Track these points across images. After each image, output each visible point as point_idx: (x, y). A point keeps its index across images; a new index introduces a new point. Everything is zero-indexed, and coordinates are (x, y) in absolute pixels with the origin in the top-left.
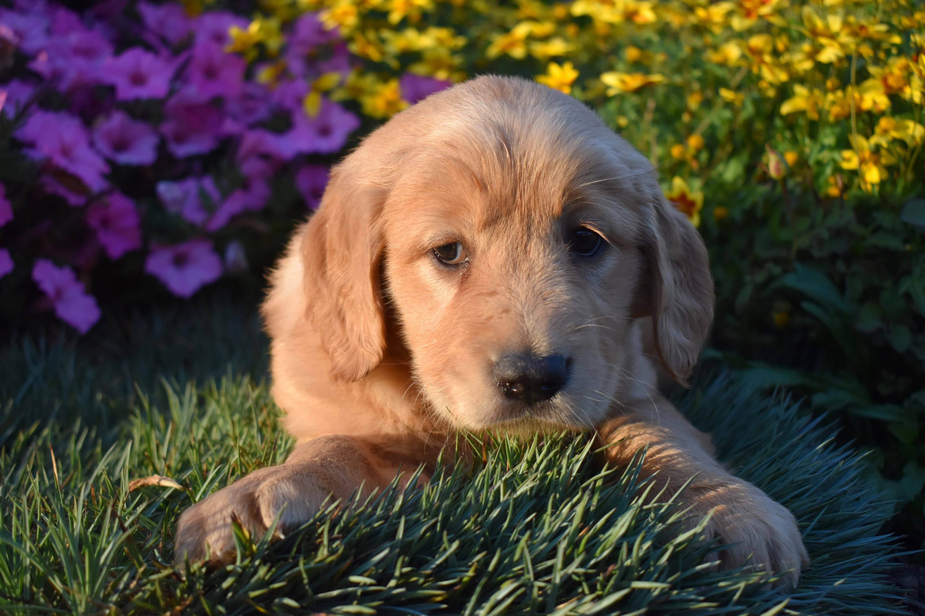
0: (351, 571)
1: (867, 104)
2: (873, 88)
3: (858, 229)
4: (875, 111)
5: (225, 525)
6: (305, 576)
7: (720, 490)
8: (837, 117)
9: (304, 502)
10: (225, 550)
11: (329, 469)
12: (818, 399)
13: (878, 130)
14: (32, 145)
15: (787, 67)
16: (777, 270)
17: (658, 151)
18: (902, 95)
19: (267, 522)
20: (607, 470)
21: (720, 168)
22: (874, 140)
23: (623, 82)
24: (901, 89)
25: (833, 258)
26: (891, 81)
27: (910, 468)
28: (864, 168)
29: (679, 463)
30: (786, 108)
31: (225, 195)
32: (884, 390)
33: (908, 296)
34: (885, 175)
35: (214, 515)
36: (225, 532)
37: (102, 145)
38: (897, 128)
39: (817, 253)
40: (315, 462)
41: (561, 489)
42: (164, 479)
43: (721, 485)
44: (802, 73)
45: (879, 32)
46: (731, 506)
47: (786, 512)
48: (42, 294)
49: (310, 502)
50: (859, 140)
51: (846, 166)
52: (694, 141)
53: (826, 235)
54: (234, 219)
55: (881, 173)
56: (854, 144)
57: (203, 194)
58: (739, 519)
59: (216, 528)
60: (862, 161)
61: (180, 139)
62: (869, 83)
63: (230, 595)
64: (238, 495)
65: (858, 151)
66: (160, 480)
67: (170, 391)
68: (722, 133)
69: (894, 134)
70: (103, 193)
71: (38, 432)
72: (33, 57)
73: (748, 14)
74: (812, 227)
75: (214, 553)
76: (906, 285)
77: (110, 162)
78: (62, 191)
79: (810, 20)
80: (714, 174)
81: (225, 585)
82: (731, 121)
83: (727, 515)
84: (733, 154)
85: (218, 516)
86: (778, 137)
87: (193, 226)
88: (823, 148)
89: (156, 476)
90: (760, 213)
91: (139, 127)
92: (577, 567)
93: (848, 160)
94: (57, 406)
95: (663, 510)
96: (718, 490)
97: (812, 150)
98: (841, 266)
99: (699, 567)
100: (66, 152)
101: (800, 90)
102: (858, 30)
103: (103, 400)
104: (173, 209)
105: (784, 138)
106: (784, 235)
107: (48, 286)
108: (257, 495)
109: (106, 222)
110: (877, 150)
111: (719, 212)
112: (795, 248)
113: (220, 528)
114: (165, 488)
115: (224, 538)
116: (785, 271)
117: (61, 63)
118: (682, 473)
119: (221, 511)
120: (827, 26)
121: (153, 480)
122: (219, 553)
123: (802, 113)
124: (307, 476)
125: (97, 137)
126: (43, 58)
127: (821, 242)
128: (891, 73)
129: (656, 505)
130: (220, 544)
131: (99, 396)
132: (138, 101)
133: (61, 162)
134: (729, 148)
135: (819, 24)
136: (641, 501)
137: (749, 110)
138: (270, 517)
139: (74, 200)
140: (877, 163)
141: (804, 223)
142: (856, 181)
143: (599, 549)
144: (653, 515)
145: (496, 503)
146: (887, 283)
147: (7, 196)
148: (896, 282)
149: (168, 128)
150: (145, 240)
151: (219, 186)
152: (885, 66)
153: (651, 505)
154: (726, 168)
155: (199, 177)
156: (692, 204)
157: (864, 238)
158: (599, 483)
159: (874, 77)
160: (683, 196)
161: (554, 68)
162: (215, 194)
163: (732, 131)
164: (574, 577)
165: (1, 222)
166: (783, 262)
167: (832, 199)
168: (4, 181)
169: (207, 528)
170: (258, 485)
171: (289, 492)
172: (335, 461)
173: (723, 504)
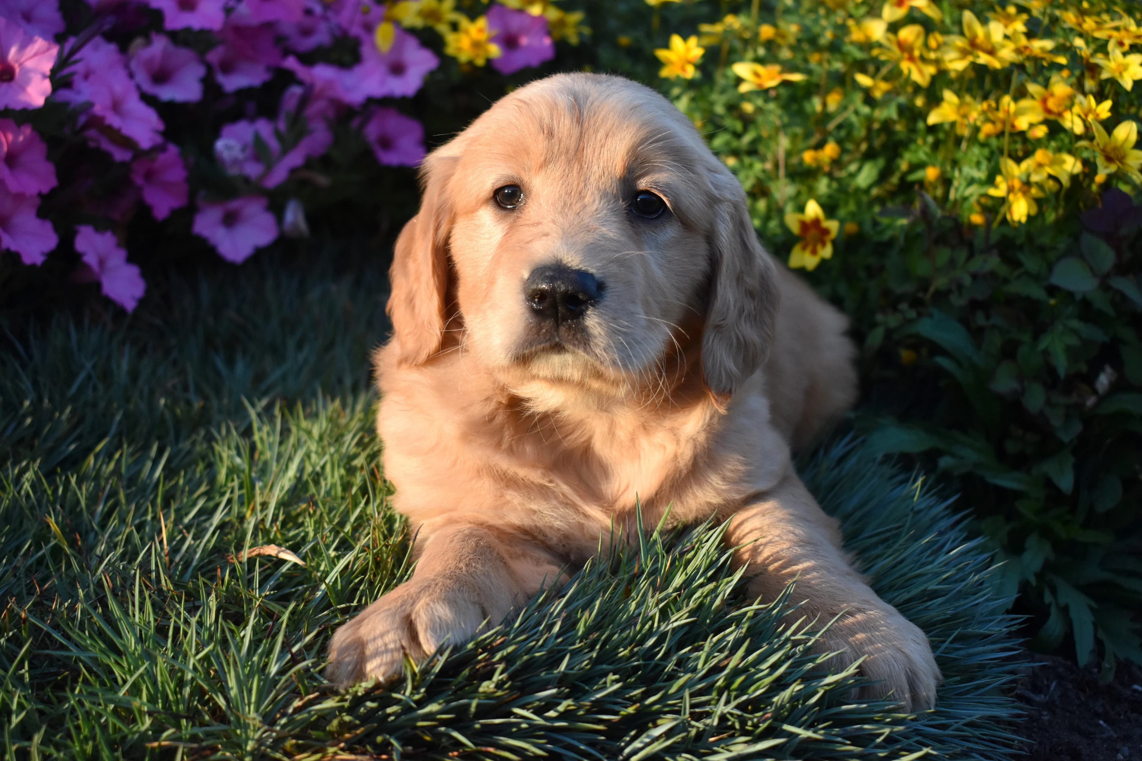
0: (514, 703)
1: (1022, 124)
2: (1031, 110)
4: (1031, 135)
5: (387, 651)
6: (473, 708)
7: (859, 616)
8: (987, 136)
9: (460, 624)
10: (387, 675)
11: (476, 577)
12: (945, 462)
15: (937, 62)
16: (912, 314)
18: (1061, 121)
20: (758, 604)
21: (853, 168)
22: (1023, 168)
23: (757, 74)
24: (1060, 115)
25: (974, 306)
26: (1051, 104)
27: (1032, 542)
28: (1011, 197)
29: (814, 578)
30: (933, 119)
31: (286, 148)
32: (1011, 447)
33: (1046, 353)
34: (1034, 210)
35: (374, 639)
36: (387, 658)
37: (142, 78)
38: (1053, 163)
39: (954, 299)
40: (461, 569)
41: (712, 616)
42: (283, 551)
43: (860, 610)
44: (953, 74)
45: (1043, 49)
46: (870, 635)
47: (920, 633)
48: (87, 267)
49: (465, 624)
50: (1009, 165)
51: (994, 193)
52: (830, 149)
53: (967, 281)
54: (293, 171)
55: (1029, 207)
56: (1006, 170)
57: (259, 142)
58: (879, 650)
59: (376, 654)
60: (1011, 190)
61: (227, 68)
62: (1026, 103)
63: (392, 718)
64: (398, 619)
65: (1007, 178)
66: (279, 552)
67: (252, 414)
68: (859, 131)
69: (1049, 170)
70: (153, 149)
73: (900, 2)
74: (952, 263)
75: (377, 679)
76: (1044, 342)
78: (106, 145)
79: (970, 27)
80: (844, 173)
81: (389, 710)
82: (869, 120)
83: (868, 645)
84: (869, 156)
85: (380, 642)
86: (919, 140)
87: (247, 180)
89: (272, 546)
91: (184, 53)
92: (733, 708)
93: (998, 187)
94: (119, 416)
95: (810, 644)
96: (857, 615)
97: (960, 184)
98: (980, 318)
100: (116, 107)
101: (949, 96)
102: (1022, 49)
103: (166, 405)
105: (925, 142)
106: (923, 268)
107: (91, 259)
108: (413, 617)
109: (149, 175)
110: (1027, 182)
111: (851, 227)
112: (932, 289)
113: (382, 653)
114: (284, 562)
115: (386, 664)
116: (920, 315)
118: (816, 590)
119: (382, 635)
120: (988, 36)
121: (271, 550)
122: (381, 679)
123: (951, 127)
124: (459, 590)
125: (133, 65)
127: (960, 287)
128: (1052, 95)
129: (804, 637)
130: (382, 669)
131: (162, 401)
132: (188, 30)
133: (114, 121)
134: (864, 149)
135: (980, 31)
136: (789, 633)
137: (891, 112)
139: (120, 155)
140: (1026, 194)
141: (943, 255)
142: (1003, 210)
143: (753, 688)
144: (801, 648)
145: (650, 633)
146: (1026, 338)
147: (49, 158)
148: (1036, 337)
149: (214, 56)
150: (192, 195)
151: (278, 134)
152: (1046, 84)
153: (798, 637)
154: (860, 169)
155: (252, 120)
156: (826, 232)
157: (1006, 281)
158: (750, 614)
159: (1033, 97)
160: (816, 222)
161: (676, 41)
162: (274, 144)
163: (869, 129)
164: (728, 716)
165: (45, 189)
166: (918, 304)
167: (973, 227)
168: (42, 136)
169: (368, 652)
170: (413, 604)
171: (446, 615)
172: (479, 566)
173: (862, 632)
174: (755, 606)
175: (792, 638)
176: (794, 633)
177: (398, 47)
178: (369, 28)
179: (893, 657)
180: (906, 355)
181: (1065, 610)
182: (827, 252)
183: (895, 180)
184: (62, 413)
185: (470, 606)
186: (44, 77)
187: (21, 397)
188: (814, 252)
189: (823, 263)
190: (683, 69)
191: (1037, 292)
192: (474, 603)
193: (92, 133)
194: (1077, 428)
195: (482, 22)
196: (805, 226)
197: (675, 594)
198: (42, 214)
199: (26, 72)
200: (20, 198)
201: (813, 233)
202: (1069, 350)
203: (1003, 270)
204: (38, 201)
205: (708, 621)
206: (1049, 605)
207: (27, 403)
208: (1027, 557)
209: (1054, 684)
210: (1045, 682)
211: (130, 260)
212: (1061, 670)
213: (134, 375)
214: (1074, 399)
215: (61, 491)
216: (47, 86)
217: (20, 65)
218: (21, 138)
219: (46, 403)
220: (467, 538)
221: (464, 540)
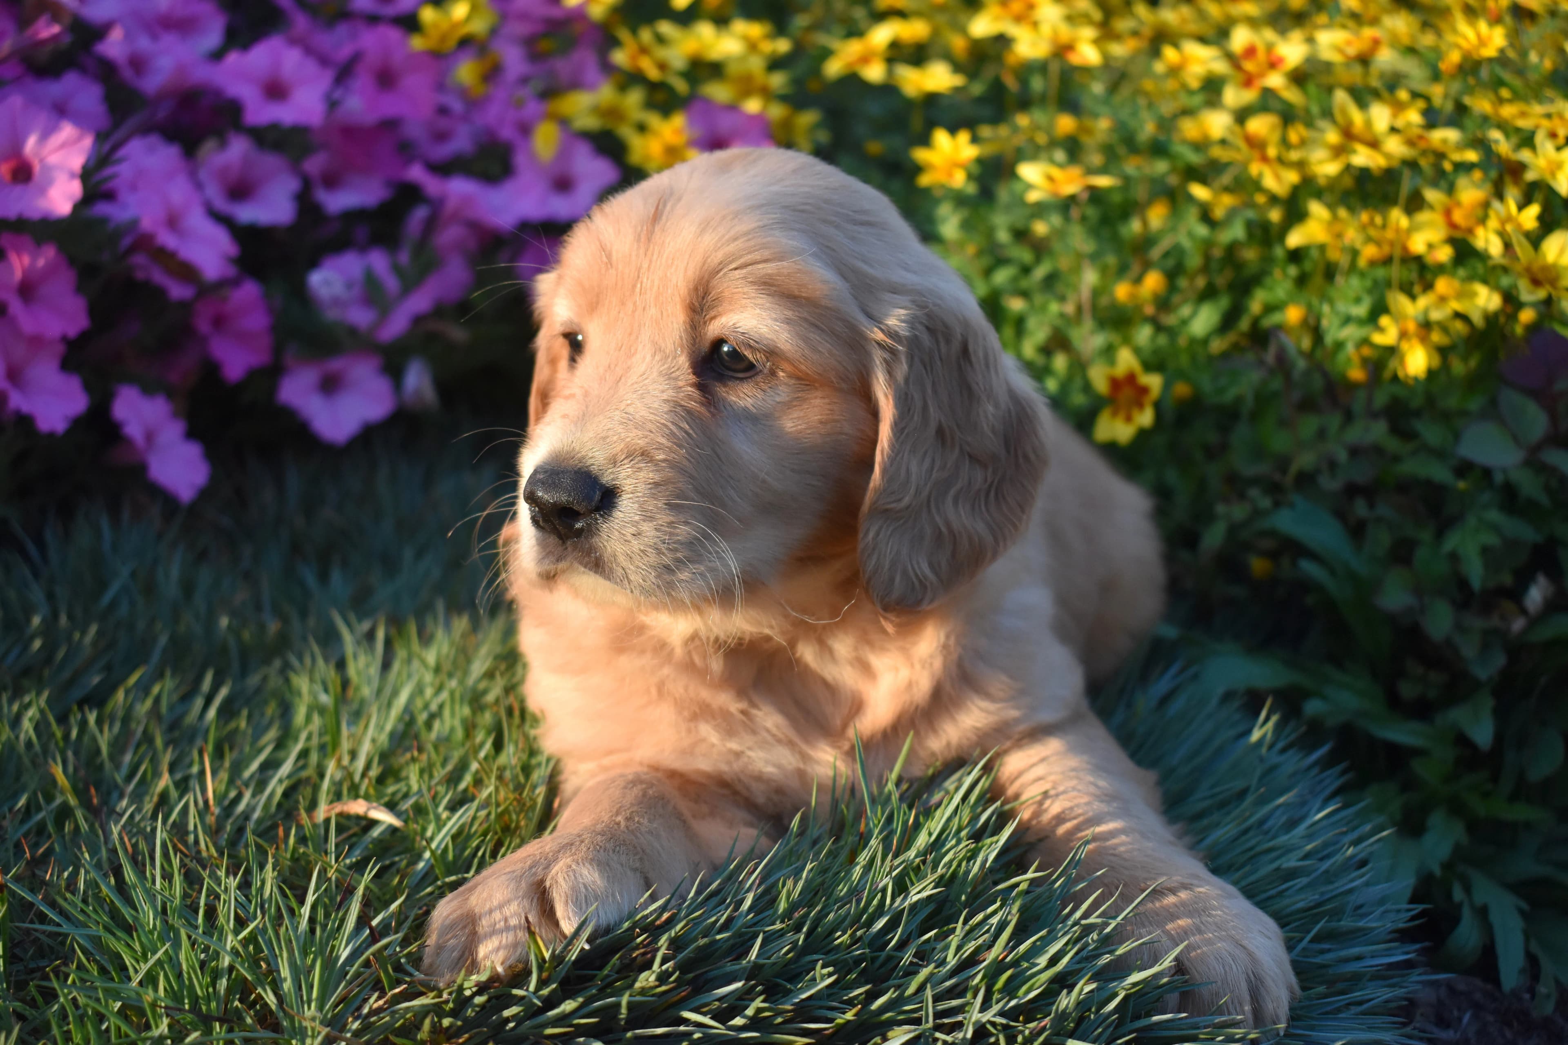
0: (682, 1003)
1: (1418, 244)
2: (1430, 224)
4: (1429, 260)
5: (507, 928)
6: (624, 1010)
7: (1183, 895)
8: (1370, 262)
9: (613, 895)
10: (508, 963)
11: (639, 835)
12: (1313, 707)
15: (1301, 165)
16: (1265, 503)
17: (1091, 277)
18: (1471, 240)
19: (568, 927)
20: (1035, 872)
21: (1185, 311)
22: (1421, 305)
23: (1050, 179)
24: (1470, 231)
25: (1352, 490)
26: (1458, 217)
27: (1437, 819)
28: (1405, 346)
29: (1122, 844)
30: (1294, 239)
31: (409, 288)
32: (1407, 690)
33: (1454, 557)
34: (1436, 362)
35: (491, 911)
36: (507, 938)
37: (213, 191)
38: (1460, 296)
39: (1325, 482)
40: (618, 824)
41: (969, 890)
42: (375, 808)
43: (1185, 887)
44: (1322, 181)
45: (1445, 141)
46: (1197, 921)
47: (1271, 924)
48: (128, 442)
49: (622, 896)
50: (1400, 301)
51: (1379, 340)
52: (1152, 281)
53: (1342, 456)
54: (418, 320)
55: (1430, 357)
56: (1395, 309)
57: (372, 283)
58: (1209, 942)
59: (493, 932)
60: (1403, 335)
61: (331, 181)
62: (1423, 216)
63: (512, 1025)
64: (523, 884)
65: (1398, 318)
66: (369, 809)
67: (346, 633)
68: (1194, 261)
69: (1455, 305)
70: (223, 283)
72: (100, 32)
73: (1248, 81)
74: (1322, 434)
75: (493, 968)
76: (1452, 541)
78: (159, 277)
79: (1344, 112)
81: (508, 1013)
82: (1207, 245)
83: (1194, 935)
84: (1208, 294)
85: (497, 915)
86: (1277, 273)
87: (353, 331)
88: (1347, 319)
89: (361, 802)
90: (1247, 408)
91: (270, 161)
92: (994, 1016)
93: (1384, 331)
94: (163, 639)
95: (1108, 930)
96: (1179, 894)
97: (1331, 324)
98: (1361, 507)
99: (1156, 1018)
100: (173, 222)
101: (1317, 210)
102: (1418, 142)
103: (229, 627)
105: (1285, 276)
106: (1281, 442)
107: (134, 430)
108: (548, 884)
109: (219, 322)
110: (1426, 326)
111: (1182, 390)
112: (1294, 469)
113: (501, 931)
114: (376, 823)
115: (506, 947)
116: (1277, 504)
117: (144, 43)
119: (501, 907)
120: (1368, 124)
121: (358, 807)
122: (500, 969)
123: (1321, 249)
124: (614, 851)
125: (203, 175)
126: (116, 35)
127: (1333, 466)
128: (1458, 204)
129: (1099, 920)
130: (501, 955)
131: (224, 622)
132: (274, 126)
133: (167, 240)
134: (1201, 283)
135: (1357, 117)
136: (1078, 914)
137: (1237, 232)
138: (569, 919)
139: (178, 291)
140: (1424, 339)
141: (1309, 425)
142: (1393, 364)
143: (1024, 988)
144: (1094, 935)
145: (880, 911)
146: (1426, 535)
147: (79, 289)
148: (1440, 534)
149: (314, 165)
150: (278, 351)
151: (397, 269)
152: (1451, 190)
153: (1091, 920)
154: (1194, 314)
155: (363, 249)
156: (1144, 391)
157: (1397, 459)
158: (1023, 886)
159: (1431, 207)
160: (1131, 378)
161: (941, 137)
162: (392, 283)
163: (1207, 258)
164: (989, 1026)
165: (72, 331)
166: (1274, 489)
167: (1352, 387)
168: (72, 261)
169: (480, 930)
170: (547, 867)
171: (594, 882)
172: (645, 821)
173: (1188, 917)
174: (1030, 875)
175: (1083, 922)
176: (1086, 915)
177: (564, 154)
178: (525, 130)
179: (1230, 954)
180: (1258, 565)
181: (1483, 912)
182: (1146, 418)
183: (1244, 324)
184: (84, 632)
185: (629, 873)
186: (72, 175)
187: (28, 611)
188: (1129, 419)
189: (1143, 434)
190: (950, 175)
191: (1440, 473)
192: (635, 870)
193: (139, 259)
194: (1499, 660)
195: (678, 121)
196: (1116, 384)
197: (918, 860)
198: (67, 365)
199: (48, 170)
200: (36, 342)
201: (1127, 393)
202: (1485, 551)
203: (1392, 444)
204: (60, 348)
205: (963, 898)
206: (1460, 906)
207: (36, 621)
208: (1429, 839)
209: (1467, 1018)
210: (1456, 1013)
211: (191, 434)
212: (1478, 996)
213: (188, 588)
214: (1495, 621)
215: (74, 733)
216: (76, 189)
217: (42, 160)
218: (41, 262)
219: (63, 620)
220: (631, 785)
221: (625, 788)
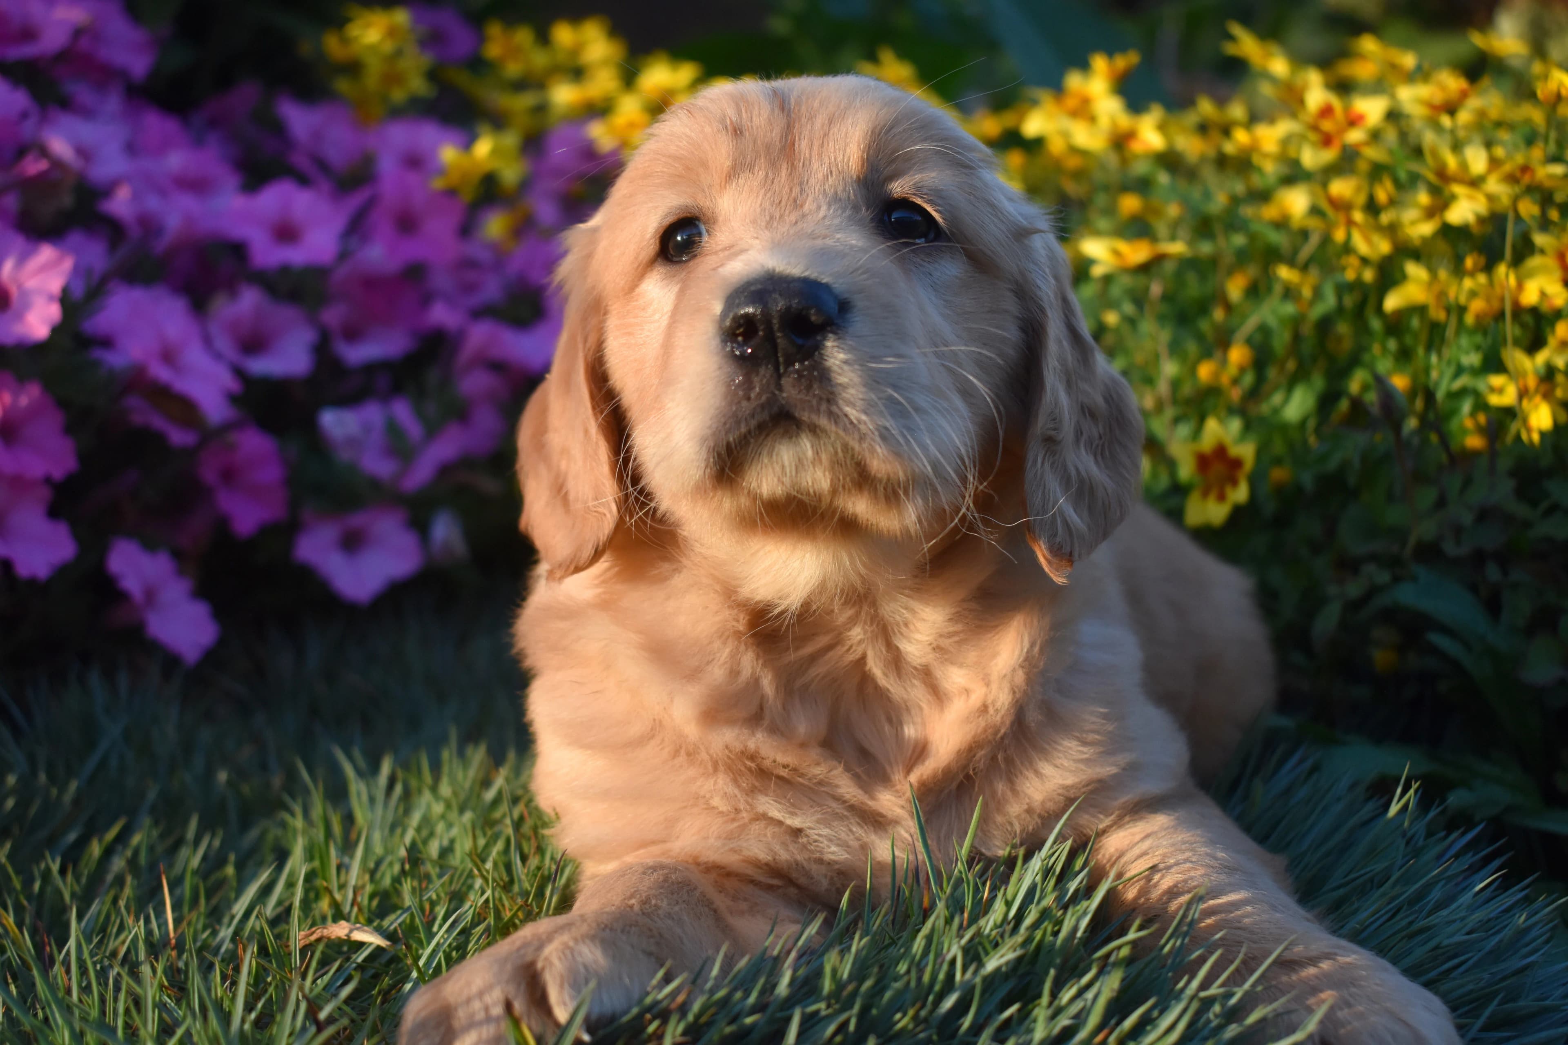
1: (1530, 296)
2: (1543, 270)
3: (1521, 510)
4: (1545, 308)
5: (488, 1019)
7: (1325, 965)
8: (1478, 317)
9: (620, 978)
11: (656, 919)
12: (1459, 797)
13: (1552, 342)
14: (107, 342)
15: (1392, 230)
16: (1383, 577)
17: (1170, 368)
19: (562, 1015)
20: (1139, 930)
21: (1277, 398)
22: (1541, 357)
23: (1116, 253)
25: (1479, 558)
28: (1527, 405)
29: (1248, 915)
30: (1392, 302)
31: (432, 432)
34: (1562, 417)
35: (469, 1001)
37: (224, 344)
39: (1450, 548)
40: (631, 907)
42: (357, 929)
43: (1328, 956)
44: (1417, 243)
45: (1551, 177)
46: (1346, 994)
48: (123, 597)
50: (1517, 358)
51: (1495, 400)
52: (1238, 355)
53: (1467, 519)
54: (445, 470)
55: (1554, 413)
56: (1509, 365)
57: (393, 429)
58: (1361, 1016)
59: (472, 1025)
60: (1523, 394)
61: (352, 334)
62: (1535, 261)
64: (509, 967)
65: (1516, 376)
66: (351, 931)
67: (349, 771)
68: (1281, 341)
70: (227, 427)
71: (122, 838)
72: (107, 191)
73: (1327, 141)
74: (1441, 503)
77: (239, 373)
78: (158, 422)
79: (1435, 154)
80: (1265, 408)
82: (1296, 322)
83: (1341, 1009)
84: (1300, 376)
85: (477, 1005)
86: (1376, 349)
87: (375, 484)
88: (1460, 371)
89: (343, 923)
90: (1352, 480)
91: (286, 313)
93: (1500, 391)
94: (152, 795)
95: (1233, 1001)
96: (1321, 965)
97: (1441, 375)
98: (1493, 572)
100: (168, 356)
101: (1415, 271)
102: (1518, 174)
103: (229, 783)
104: (344, 456)
105: (1384, 349)
106: (1394, 515)
107: (132, 584)
108: (540, 965)
109: (229, 475)
110: (1549, 375)
111: (1279, 474)
112: (1412, 541)
113: (480, 1024)
114: (361, 945)
115: (487, 1041)
116: (1397, 579)
117: (153, 203)
118: (1252, 932)
119: (481, 994)
120: (1464, 166)
121: (339, 930)
123: (1421, 310)
124: (622, 931)
125: (213, 327)
126: (123, 194)
127: (1458, 531)
129: (1222, 990)
131: (222, 776)
132: (285, 270)
133: (161, 373)
134: (1291, 365)
135: (1451, 162)
136: (1195, 984)
137: (1329, 303)
138: (565, 1004)
139: (178, 437)
140: (1547, 396)
141: (1427, 496)
142: (1514, 427)
144: (1217, 1008)
145: (949, 984)
147: (68, 430)
149: (332, 316)
150: (294, 506)
151: (422, 417)
153: (1213, 991)
154: (1287, 400)
155: (385, 398)
156: (1236, 464)
157: (1526, 524)
158: (1125, 952)
159: (1542, 252)
160: (1223, 450)
162: (413, 429)
163: (1297, 337)
165: (58, 474)
166: (1394, 563)
167: (1472, 455)
168: (63, 404)
169: (456, 1024)
170: (540, 947)
171: (596, 962)
172: (664, 904)
173: (1332, 989)
174: (1132, 935)
175: (1203, 994)
176: (1204, 986)
180: (1382, 658)
182: (1241, 494)
183: (1344, 405)
184: (62, 790)
186: (51, 298)
188: (1222, 497)
189: (1238, 512)
192: (650, 954)
193: (133, 401)
196: (1203, 462)
197: (994, 933)
198: (53, 513)
199: (25, 294)
200: (18, 483)
201: (1218, 468)
204: (44, 494)
207: (11, 780)
211: (198, 594)
213: (186, 745)
215: (37, 886)
216: (54, 312)
217: (20, 287)
218: (24, 401)
219: (42, 777)
220: (651, 871)
221: (644, 873)
